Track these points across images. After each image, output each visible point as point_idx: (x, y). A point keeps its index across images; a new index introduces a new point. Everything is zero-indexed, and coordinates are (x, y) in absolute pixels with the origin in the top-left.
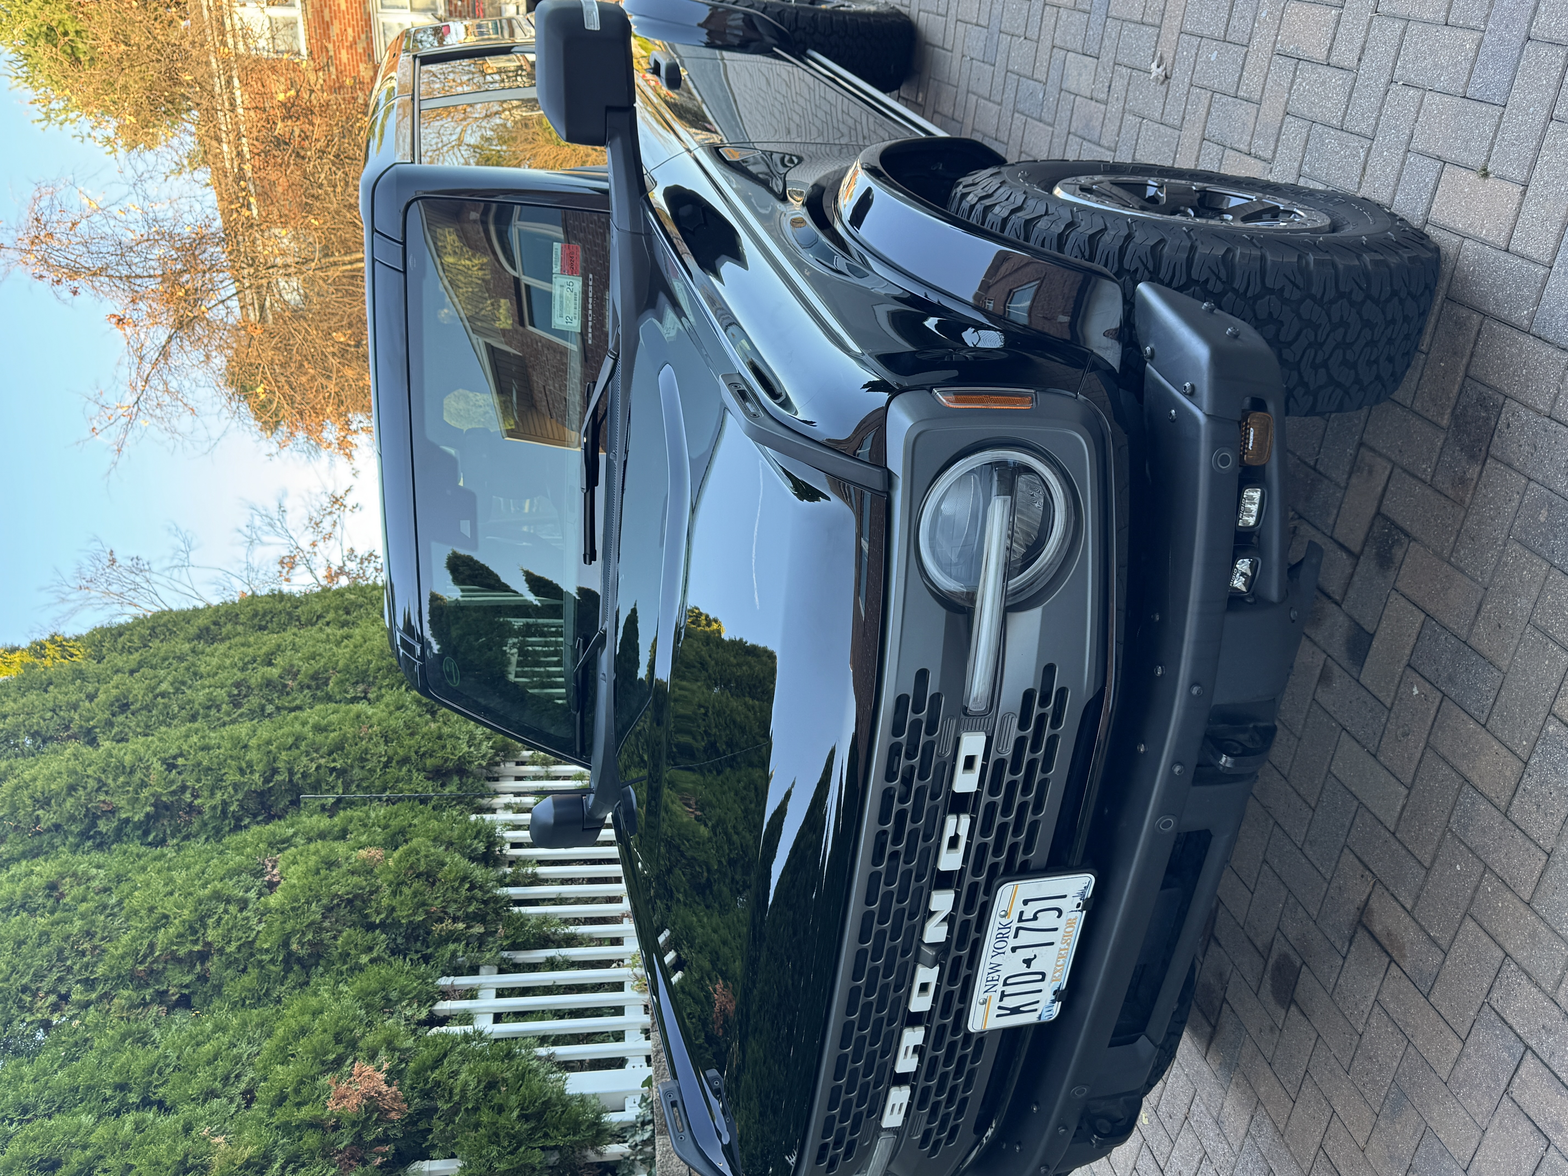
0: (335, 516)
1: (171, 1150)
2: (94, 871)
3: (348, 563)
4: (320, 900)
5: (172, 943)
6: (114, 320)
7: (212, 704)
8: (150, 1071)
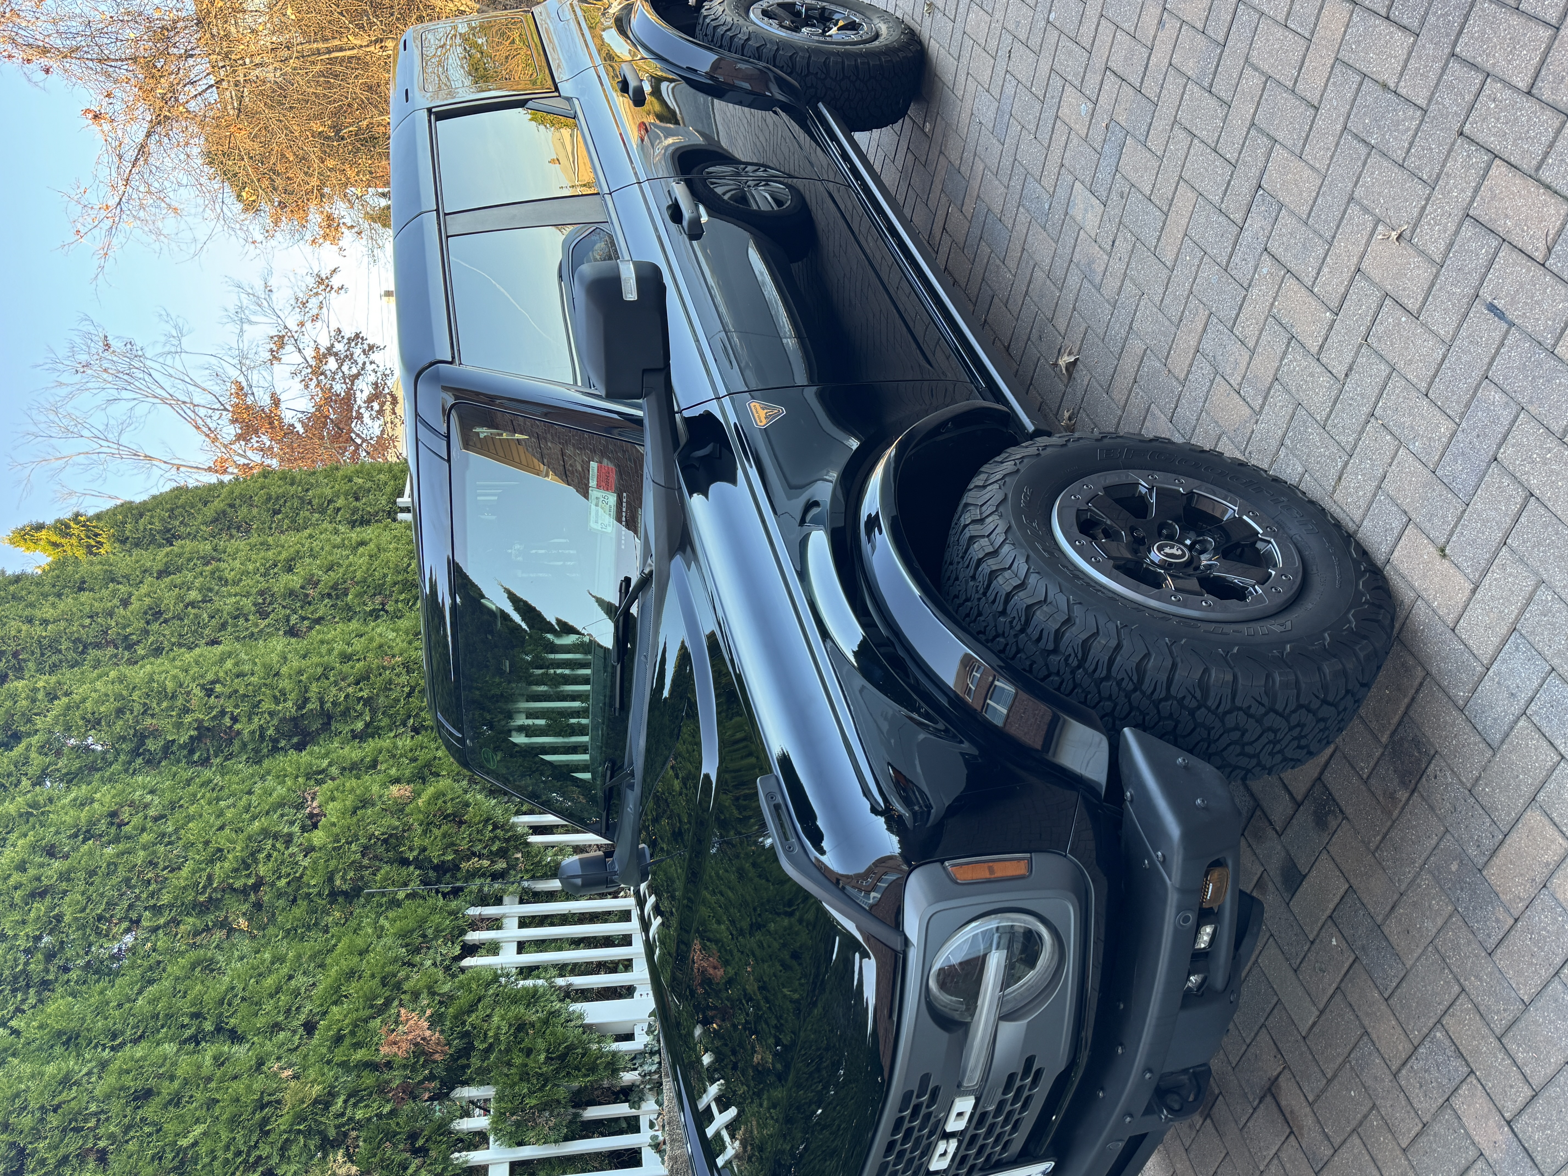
0: (321, 298)
1: (249, 1088)
2: (149, 798)
3: (336, 344)
4: (358, 840)
5: (228, 877)
6: (91, 116)
7: (239, 614)
8: (221, 1002)
